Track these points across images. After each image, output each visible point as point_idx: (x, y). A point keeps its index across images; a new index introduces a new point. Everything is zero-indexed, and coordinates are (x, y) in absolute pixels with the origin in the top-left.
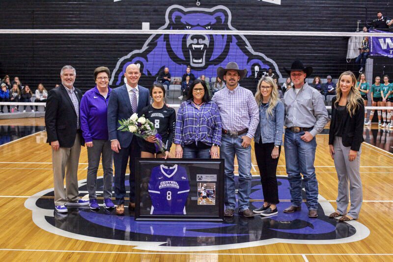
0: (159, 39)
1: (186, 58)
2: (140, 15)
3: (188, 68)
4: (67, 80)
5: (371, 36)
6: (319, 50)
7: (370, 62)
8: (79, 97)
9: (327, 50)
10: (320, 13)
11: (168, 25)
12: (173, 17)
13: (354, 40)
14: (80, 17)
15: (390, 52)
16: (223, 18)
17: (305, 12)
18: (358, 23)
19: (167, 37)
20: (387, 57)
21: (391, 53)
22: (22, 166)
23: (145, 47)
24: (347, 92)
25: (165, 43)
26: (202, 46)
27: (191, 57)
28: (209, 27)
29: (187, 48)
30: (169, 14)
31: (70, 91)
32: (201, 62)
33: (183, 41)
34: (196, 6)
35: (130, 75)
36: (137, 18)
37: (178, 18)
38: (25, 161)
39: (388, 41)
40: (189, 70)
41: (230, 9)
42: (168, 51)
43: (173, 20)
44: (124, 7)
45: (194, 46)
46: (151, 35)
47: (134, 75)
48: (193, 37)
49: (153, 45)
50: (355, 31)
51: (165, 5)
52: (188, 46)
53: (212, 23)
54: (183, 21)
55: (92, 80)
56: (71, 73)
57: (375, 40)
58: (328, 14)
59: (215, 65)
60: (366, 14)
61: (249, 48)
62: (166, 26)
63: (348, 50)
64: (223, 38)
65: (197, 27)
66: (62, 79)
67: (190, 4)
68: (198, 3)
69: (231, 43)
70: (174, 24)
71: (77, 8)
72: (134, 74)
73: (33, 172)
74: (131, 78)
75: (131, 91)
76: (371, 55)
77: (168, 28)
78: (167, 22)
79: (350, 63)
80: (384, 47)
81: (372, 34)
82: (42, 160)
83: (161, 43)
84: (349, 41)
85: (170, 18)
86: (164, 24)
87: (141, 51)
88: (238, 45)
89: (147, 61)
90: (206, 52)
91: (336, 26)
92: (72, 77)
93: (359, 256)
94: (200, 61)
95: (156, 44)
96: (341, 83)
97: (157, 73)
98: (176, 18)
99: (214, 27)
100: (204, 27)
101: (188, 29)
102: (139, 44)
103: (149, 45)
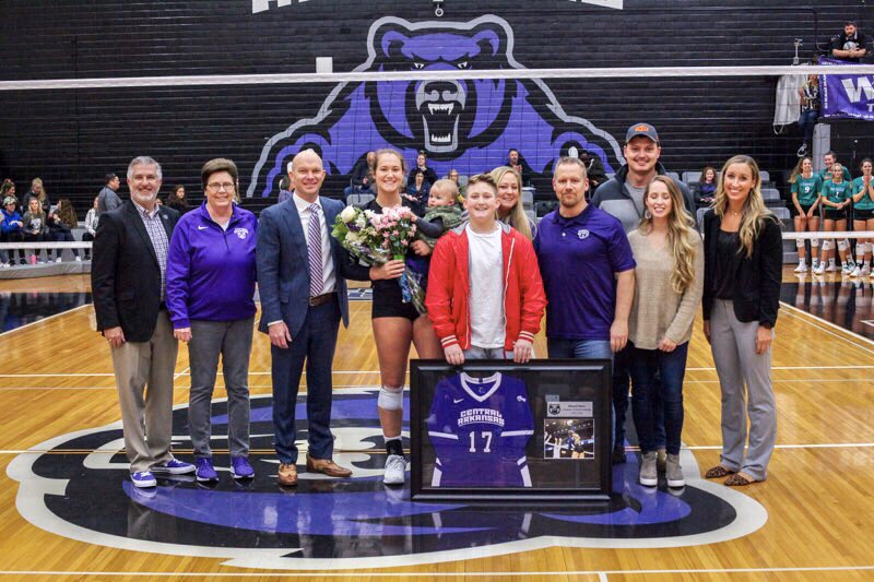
0: (355, 93)
1: (415, 133)
2: (310, 40)
3: (422, 157)
4: (140, 190)
5: (824, 73)
6: (711, 108)
7: (822, 132)
8: (170, 225)
9: (728, 108)
10: (711, 26)
11: (375, 61)
12: (385, 43)
13: (787, 83)
14: (179, 51)
15: (867, 108)
16: (495, 43)
17: (679, 24)
18: (797, 45)
19: (371, 87)
20: (861, 119)
21: (870, 110)
22: (24, 382)
23: (324, 112)
24: (739, 201)
25: (368, 101)
26: (451, 107)
27: (426, 130)
28: (465, 64)
29: (417, 112)
30: (375, 37)
31: (146, 214)
32: (448, 142)
33: (408, 97)
34: (434, 18)
35: (301, 176)
36: (304, 48)
37: (397, 45)
38: (35, 370)
39: (864, 83)
40: (424, 161)
41: (510, 24)
42: (374, 120)
43: (385, 50)
44: (276, 24)
45: (431, 107)
46: (336, 84)
47: (311, 175)
48: (429, 88)
49: (341, 106)
50: (790, 63)
51: (366, 17)
52: (418, 108)
53: (470, 55)
54: (406, 51)
55: (199, 188)
56: (151, 172)
57: (832, 83)
58: (728, 26)
59: (481, 147)
60: (816, 25)
61: (556, 108)
62: (369, 63)
63: (777, 107)
64: (496, 87)
65: (438, 64)
66: (131, 188)
67: (420, 13)
68: (439, 11)
69: (513, 99)
70: (386, 59)
71: (173, 29)
72: (310, 172)
73: (44, 397)
74: (305, 181)
75: (309, 210)
76: (826, 116)
77: (374, 68)
78: (372, 54)
79: (780, 135)
80: (854, 97)
81: (826, 69)
82: (72, 369)
83: (359, 102)
84: (779, 86)
85: (377, 46)
86: (364, 61)
87: (314, 121)
88: (531, 102)
89: (330, 143)
90: (460, 119)
91: (748, 53)
92: (153, 182)
93: (729, 573)
94: (447, 139)
95: (348, 105)
96: (728, 180)
97: (351, 167)
98: (390, 46)
99: (475, 63)
100: (454, 64)
101: (419, 69)
102: (310, 106)
103: (332, 106)
